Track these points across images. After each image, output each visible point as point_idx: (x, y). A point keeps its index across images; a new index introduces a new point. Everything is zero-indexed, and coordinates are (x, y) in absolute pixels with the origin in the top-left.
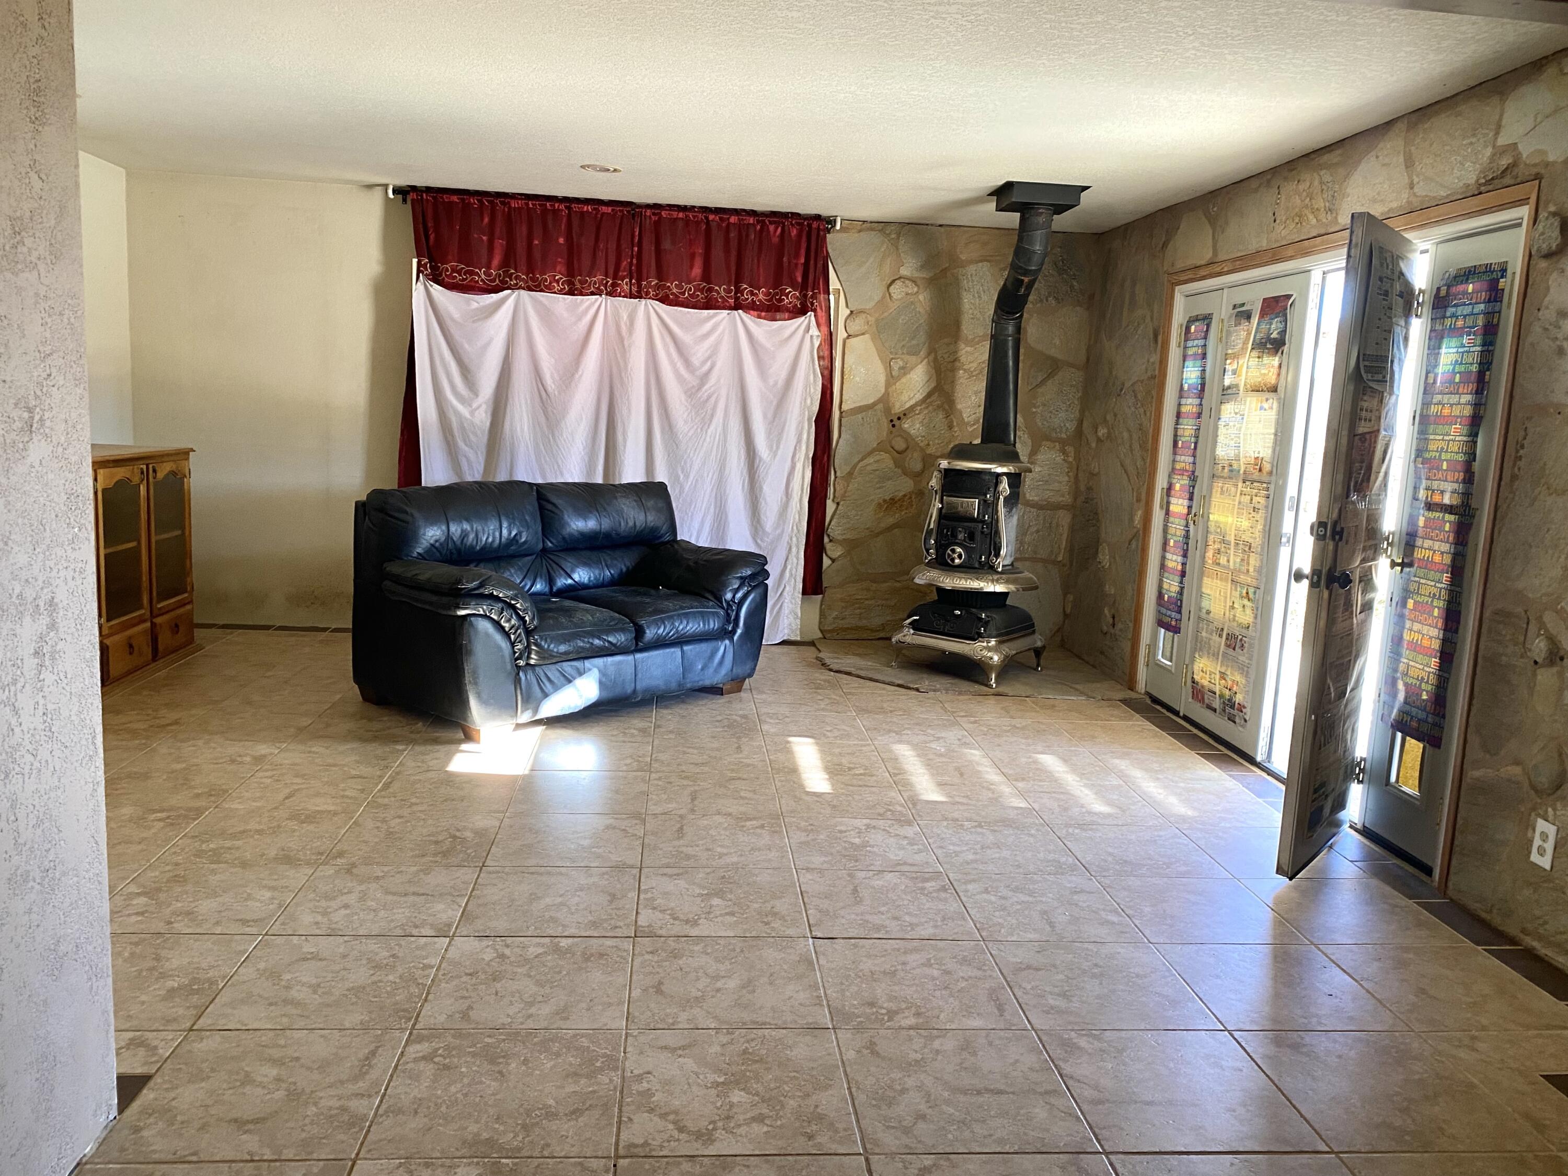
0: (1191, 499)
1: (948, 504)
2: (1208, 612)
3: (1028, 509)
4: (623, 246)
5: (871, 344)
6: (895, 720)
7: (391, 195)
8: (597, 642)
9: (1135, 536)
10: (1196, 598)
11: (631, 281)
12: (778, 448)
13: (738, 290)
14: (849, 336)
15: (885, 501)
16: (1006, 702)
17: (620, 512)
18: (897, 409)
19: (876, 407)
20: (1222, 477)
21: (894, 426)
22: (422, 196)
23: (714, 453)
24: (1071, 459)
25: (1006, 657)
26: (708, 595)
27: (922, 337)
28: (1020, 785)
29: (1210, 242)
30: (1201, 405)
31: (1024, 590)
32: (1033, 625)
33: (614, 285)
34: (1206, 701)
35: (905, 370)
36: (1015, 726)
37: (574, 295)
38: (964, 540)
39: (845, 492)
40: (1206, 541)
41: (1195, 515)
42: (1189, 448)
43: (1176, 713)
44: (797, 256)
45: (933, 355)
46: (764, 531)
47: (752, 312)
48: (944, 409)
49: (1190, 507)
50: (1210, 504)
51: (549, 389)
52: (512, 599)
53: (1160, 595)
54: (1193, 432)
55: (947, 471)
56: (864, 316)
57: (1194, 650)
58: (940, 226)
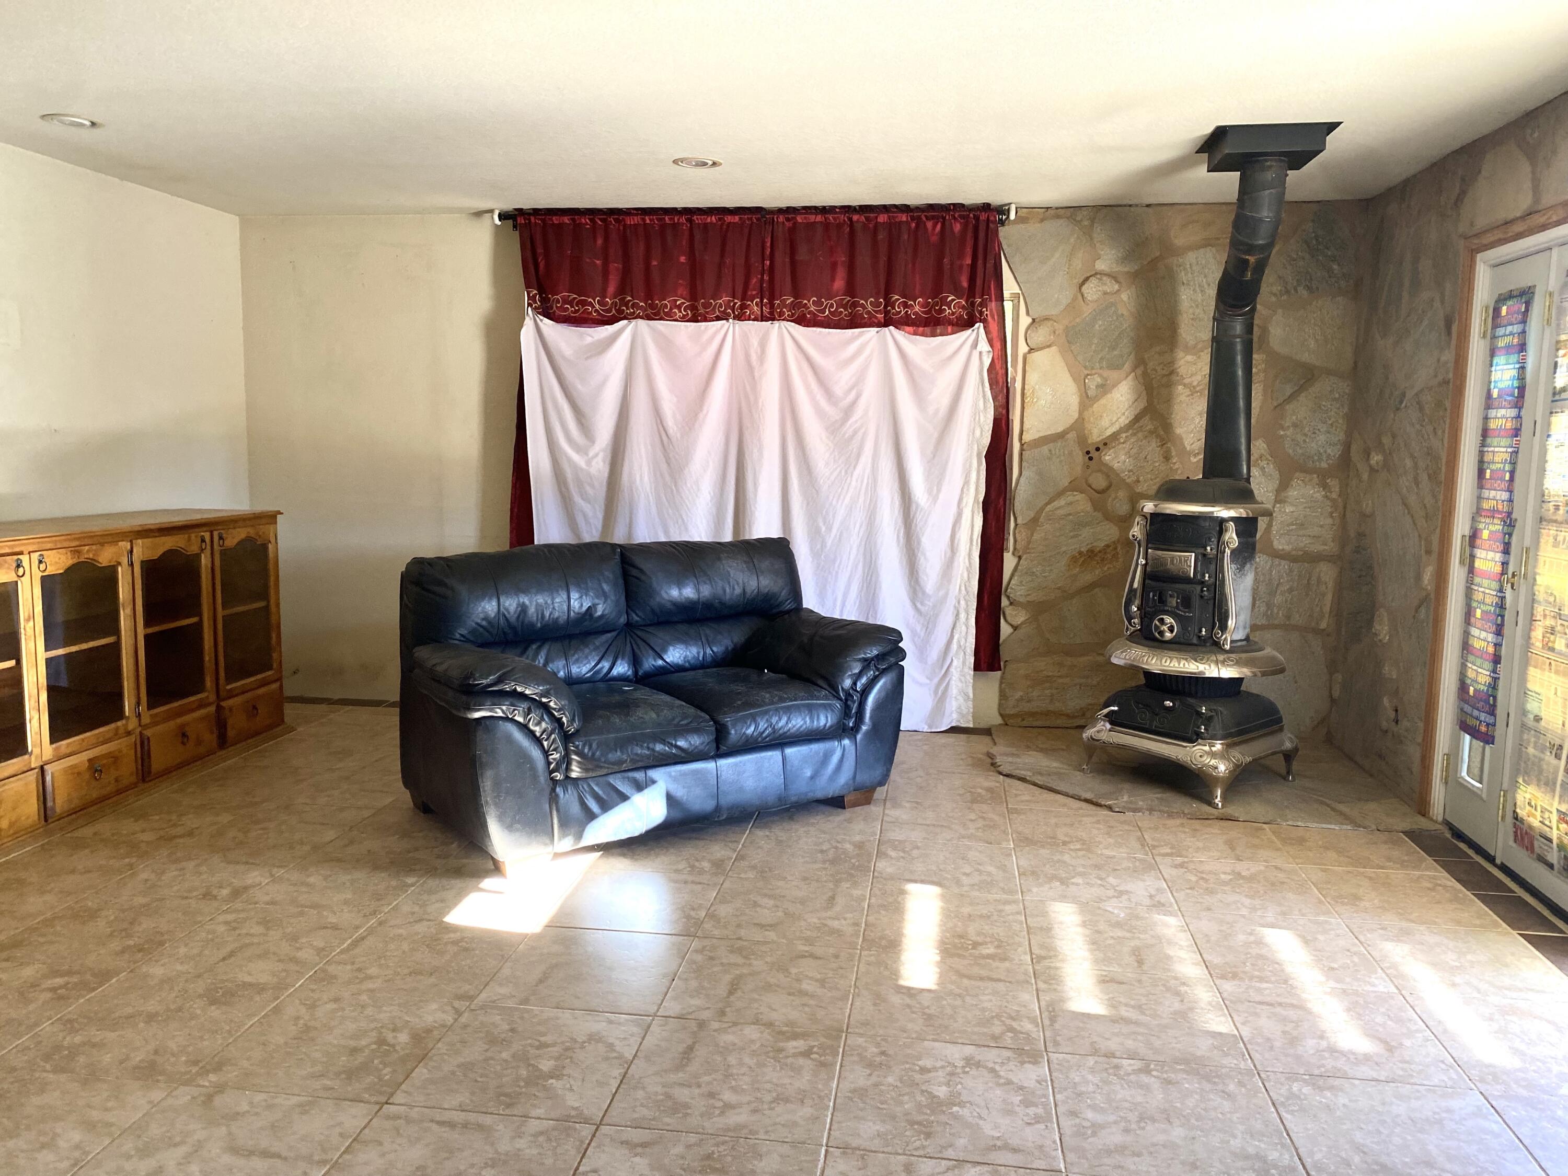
0: (1506, 551)
1: (1154, 559)
2: (1538, 719)
3: (1277, 561)
4: (753, 260)
5: (1059, 358)
6: (1066, 858)
7: (497, 222)
8: (659, 747)
9: (1424, 601)
10: (1518, 693)
11: (762, 301)
12: (939, 491)
13: (888, 303)
14: (1031, 350)
15: (1080, 553)
16: (1234, 831)
17: (726, 578)
18: (1095, 436)
19: (1069, 436)
20: (1555, 521)
21: (1091, 459)
22: (530, 220)
23: (861, 500)
24: (1334, 496)
25: (1237, 766)
26: (821, 682)
27: (1125, 346)
28: (1228, 986)
29: (1527, 185)
30: (1519, 417)
31: (1264, 674)
32: (1280, 720)
33: (743, 307)
34: (1537, 850)
35: (1105, 388)
36: (1239, 874)
37: (697, 321)
38: (1177, 607)
39: (1029, 542)
40: (1532, 615)
41: (1514, 575)
42: (1503, 479)
43: (1491, 859)
44: (961, 256)
45: (1142, 368)
46: (924, 593)
47: (907, 328)
48: (1158, 436)
49: (1505, 564)
50: (1536, 560)
51: (671, 432)
52: (542, 696)
53: (1463, 687)
54: (1508, 457)
55: (1154, 516)
56: (1049, 323)
57: (1516, 772)
58: (1148, 206)
